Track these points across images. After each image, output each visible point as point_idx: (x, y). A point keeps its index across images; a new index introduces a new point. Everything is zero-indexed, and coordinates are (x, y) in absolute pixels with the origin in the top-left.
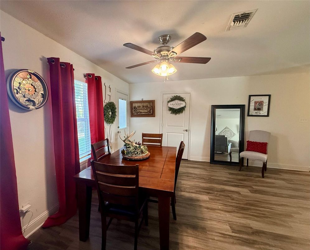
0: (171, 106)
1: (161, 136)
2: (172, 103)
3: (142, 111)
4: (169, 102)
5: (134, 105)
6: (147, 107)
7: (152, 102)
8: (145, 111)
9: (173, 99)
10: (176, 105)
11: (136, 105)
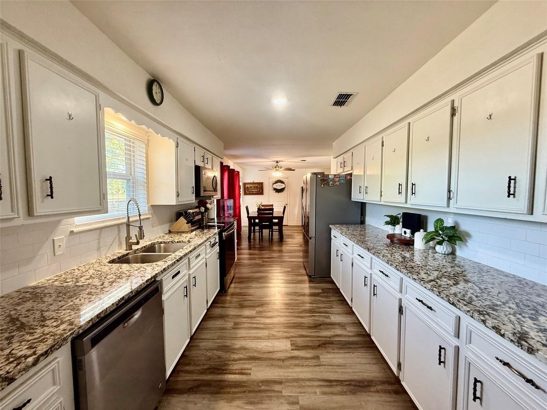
0: (275, 187)
1: (272, 205)
2: (276, 184)
3: (254, 191)
4: (273, 184)
5: (247, 186)
6: (257, 187)
7: (261, 184)
8: (256, 190)
9: (276, 182)
10: (279, 186)
11: (249, 186)
